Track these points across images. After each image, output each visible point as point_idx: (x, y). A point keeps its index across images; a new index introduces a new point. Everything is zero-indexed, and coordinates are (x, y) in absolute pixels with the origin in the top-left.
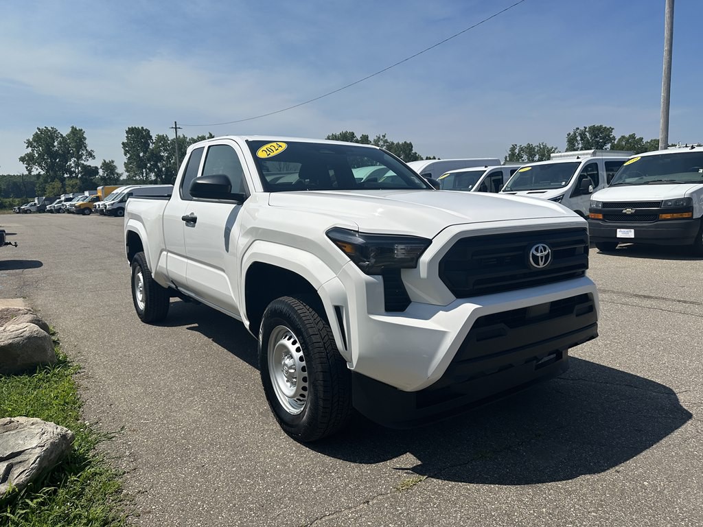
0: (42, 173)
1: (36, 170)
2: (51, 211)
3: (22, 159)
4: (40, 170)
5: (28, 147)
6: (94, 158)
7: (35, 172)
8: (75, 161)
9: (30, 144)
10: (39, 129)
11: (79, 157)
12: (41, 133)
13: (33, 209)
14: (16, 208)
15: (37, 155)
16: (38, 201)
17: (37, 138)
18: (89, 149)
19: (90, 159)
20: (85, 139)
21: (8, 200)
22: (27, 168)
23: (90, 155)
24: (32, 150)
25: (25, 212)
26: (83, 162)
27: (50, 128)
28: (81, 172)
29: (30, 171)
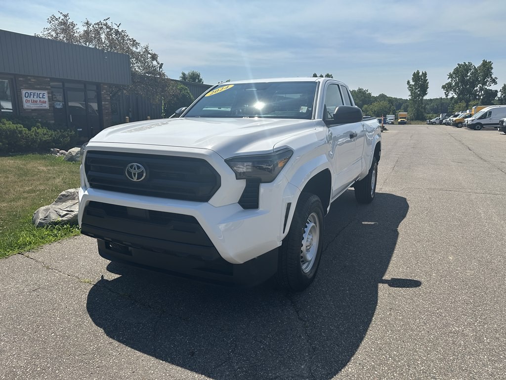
0: (456, 96)
1: (451, 94)
2: (445, 124)
3: (443, 87)
4: (454, 94)
5: (449, 78)
6: (496, 83)
7: (450, 96)
8: (480, 86)
9: (451, 76)
10: (459, 64)
11: (484, 84)
12: (460, 67)
13: (438, 122)
14: (428, 121)
15: (454, 84)
16: (442, 116)
17: (457, 71)
18: (493, 76)
19: (492, 85)
20: (492, 68)
21: (429, 115)
22: (445, 93)
23: (494, 81)
24: (452, 80)
25: (432, 123)
26: (486, 87)
27: (467, 63)
28: (484, 95)
29: (447, 95)
